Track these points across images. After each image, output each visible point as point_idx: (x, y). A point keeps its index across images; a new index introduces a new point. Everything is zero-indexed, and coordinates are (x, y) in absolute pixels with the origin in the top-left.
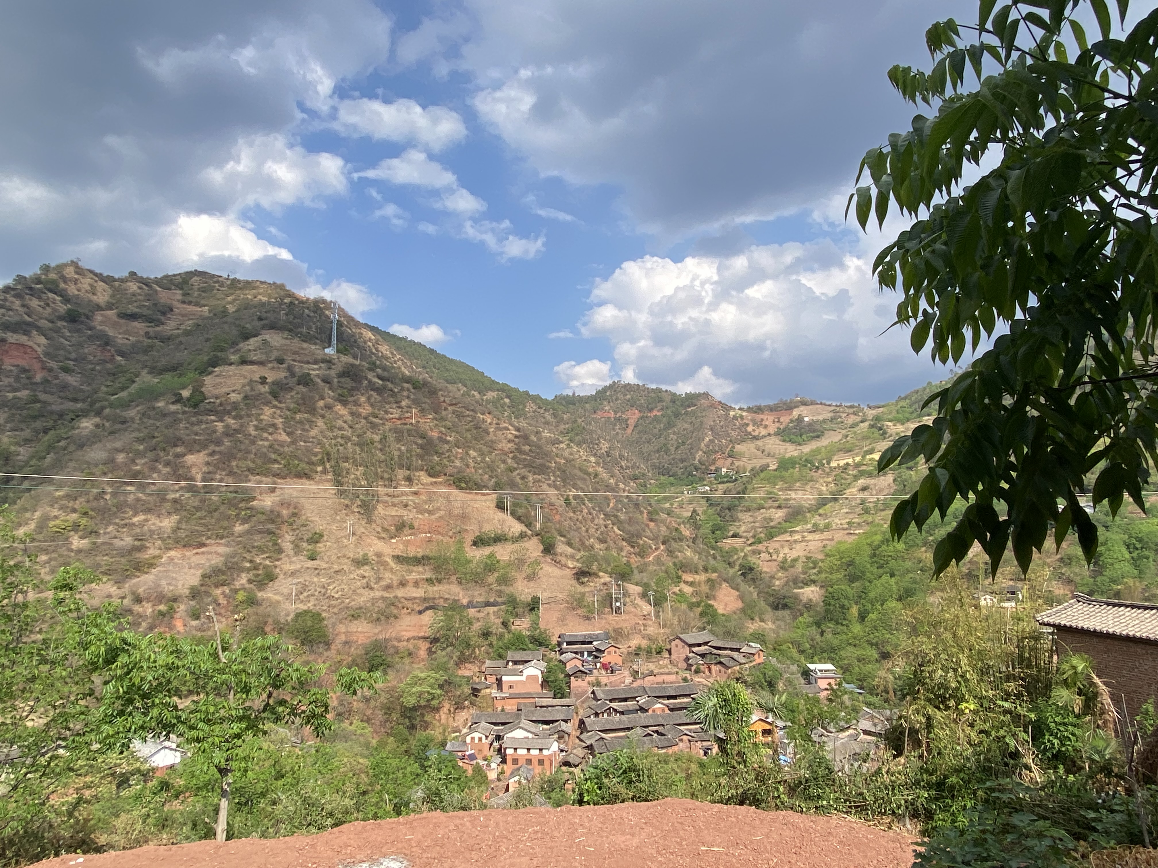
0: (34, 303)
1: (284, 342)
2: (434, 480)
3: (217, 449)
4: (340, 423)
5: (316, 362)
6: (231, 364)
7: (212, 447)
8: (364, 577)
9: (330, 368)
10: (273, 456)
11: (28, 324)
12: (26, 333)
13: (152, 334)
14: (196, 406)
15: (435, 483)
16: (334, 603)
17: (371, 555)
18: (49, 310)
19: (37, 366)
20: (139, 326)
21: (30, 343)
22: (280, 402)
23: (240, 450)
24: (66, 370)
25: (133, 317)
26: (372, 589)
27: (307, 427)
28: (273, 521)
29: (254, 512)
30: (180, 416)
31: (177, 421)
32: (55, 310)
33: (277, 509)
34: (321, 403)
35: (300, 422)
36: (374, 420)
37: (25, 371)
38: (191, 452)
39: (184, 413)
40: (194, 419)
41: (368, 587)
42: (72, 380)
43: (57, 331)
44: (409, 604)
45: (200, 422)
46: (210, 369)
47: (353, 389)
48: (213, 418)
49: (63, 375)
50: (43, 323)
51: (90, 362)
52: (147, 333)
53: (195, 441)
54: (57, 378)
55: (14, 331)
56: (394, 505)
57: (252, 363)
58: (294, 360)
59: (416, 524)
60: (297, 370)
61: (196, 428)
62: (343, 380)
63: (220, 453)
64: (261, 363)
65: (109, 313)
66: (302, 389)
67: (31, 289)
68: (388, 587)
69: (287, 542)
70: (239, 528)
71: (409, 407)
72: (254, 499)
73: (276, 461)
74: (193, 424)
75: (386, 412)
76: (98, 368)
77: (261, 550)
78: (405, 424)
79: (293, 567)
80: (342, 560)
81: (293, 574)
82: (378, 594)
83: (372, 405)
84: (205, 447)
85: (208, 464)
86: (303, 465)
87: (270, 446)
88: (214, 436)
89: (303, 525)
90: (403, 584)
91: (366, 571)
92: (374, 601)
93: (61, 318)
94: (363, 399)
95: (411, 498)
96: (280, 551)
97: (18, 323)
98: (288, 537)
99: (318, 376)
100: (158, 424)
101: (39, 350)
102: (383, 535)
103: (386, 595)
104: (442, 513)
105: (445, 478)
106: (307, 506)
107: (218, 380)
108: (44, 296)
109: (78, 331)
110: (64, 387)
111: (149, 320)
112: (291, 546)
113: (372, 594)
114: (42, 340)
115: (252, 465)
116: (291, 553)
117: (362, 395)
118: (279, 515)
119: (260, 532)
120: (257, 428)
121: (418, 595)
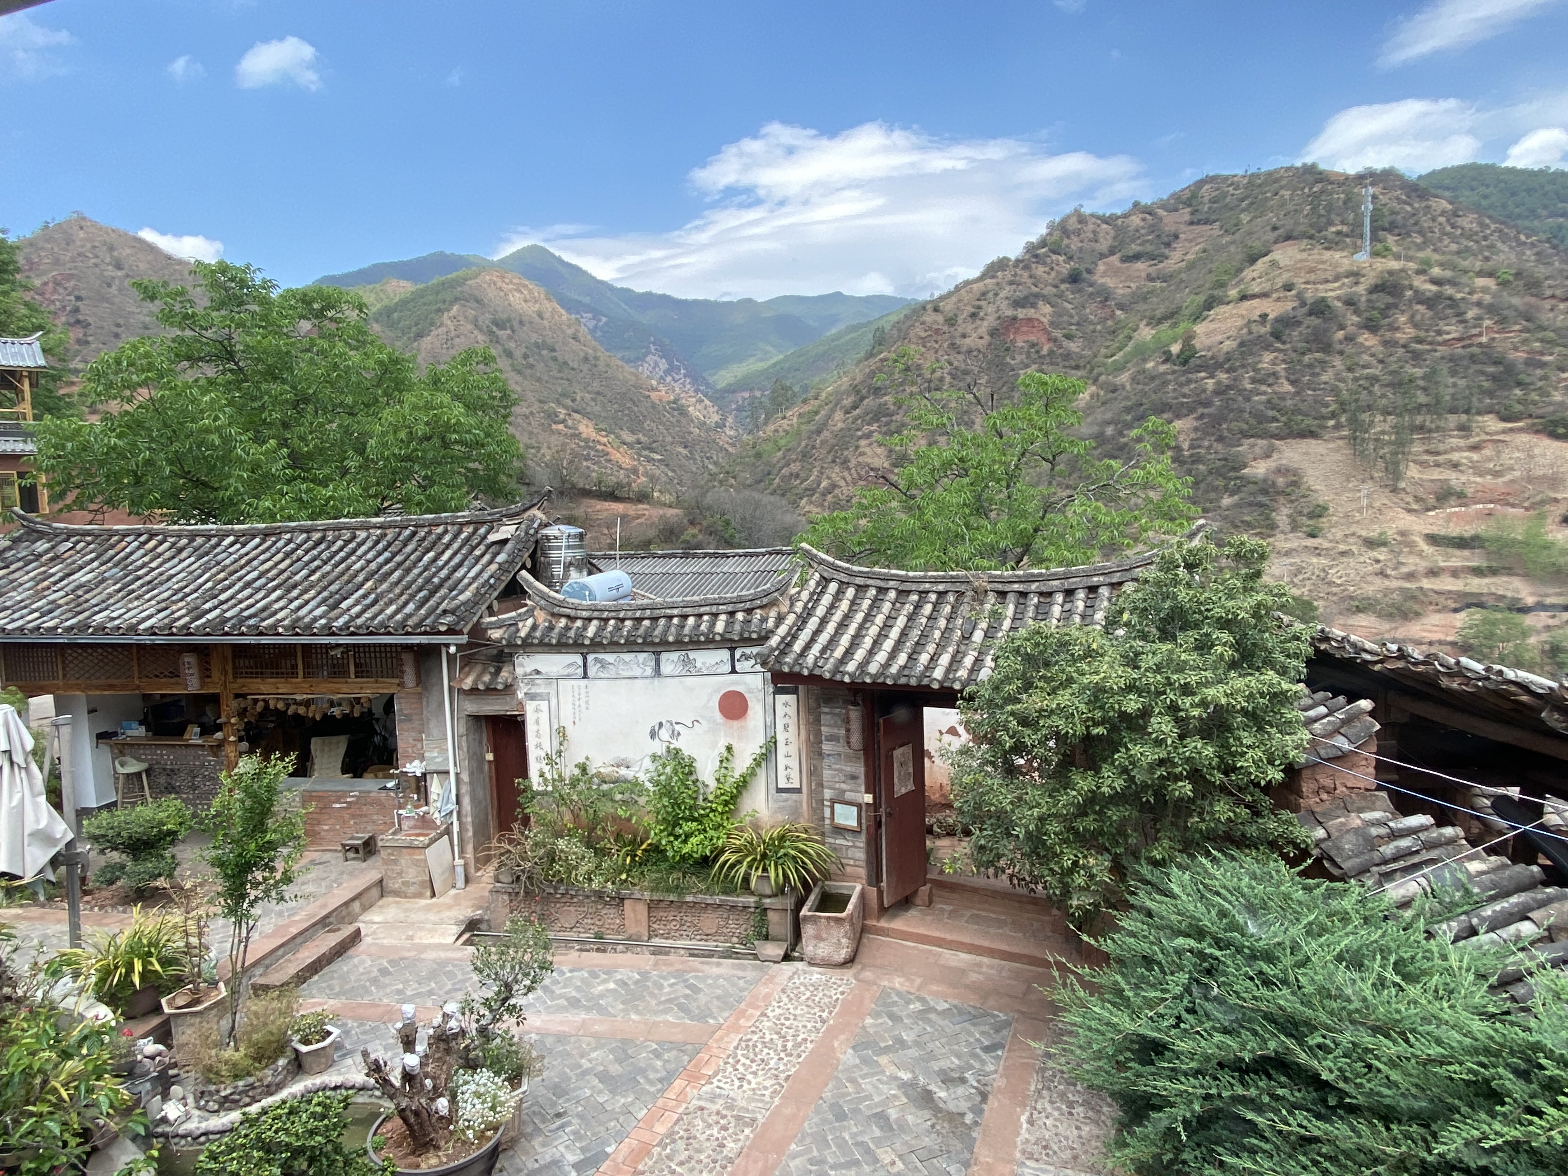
0: (1040, 270)
1: (1299, 256)
2: (1510, 425)
3: (1206, 411)
4: (1366, 357)
5: (1337, 279)
6: (1228, 303)
7: (1201, 410)
8: (1378, 561)
9: (1357, 283)
10: (1271, 413)
11: (1037, 296)
12: (1034, 305)
13: (1154, 275)
14: (1185, 362)
15: (1511, 430)
16: (1335, 590)
17: (1391, 533)
18: (1053, 274)
19: (1043, 339)
20: (1141, 266)
21: (1036, 316)
22: (1284, 343)
23: (1232, 411)
24: (1069, 337)
25: (1137, 257)
26: (1387, 576)
27: (1317, 370)
28: (1265, 492)
29: (1247, 481)
30: (1169, 377)
31: (1165, 383)
32: (1058, 272)
33: (1272, 477)
34: (1340, 334)
35: (1310, 366)
36: (1419, 346)
37: (1033, 345)
38: (1178, 417)
39: (1174, 372)
40: (1183, 379)
41: (1382, 574)
42: (1074, 346)
43: (1060, 296)
44: (1441, 600)
45: (1189, 381)
46: (1206, 313)
47: (1388, 307)
48: (1203, 374)
49: (1066, 343)
50: (1049, 290)
51: (1092, 323)
52: (1148, 275)
53: (1182, 404)
54: (1061, 347)
55: (1023, 307)
56: (1437, 465)
57: (1254, 296)
58: (1307, 283)
59: (1470, 491)
60: (1309, 295)
61: (1185, 390)
62: (1374, 297)
63: (1210, 415)
64: (1265, 295)
65: (1111, 258)
66: (1315, 321)
67: (1036, 256)
68: (1410, 576)
69: (1282, 517)
70: (1227, 501)
71: (1479, 318)
72: (1245, 467)
73: (1275, 419)
74: (1181, 385)
75: (1439, 333)
76: (1099, 327)
77: (1249, 525)
78: (1470, 346)
79: (1288, 545)
80: (1351, 540)
81: (1288, 553)
82: (1395, 584)
83: (1416, 326)
84: (1192, 411)
85: (1196, 429)
86: (1309, 421)
87: (1269, 401)
88: (1203, 396)
89: (1304, 496)
90: (1433, 573)
91: (1382, 554)
92: (1387, 592)
93: (1063, 281)
94: (1403, 319)
95: (1466, 454)
96: (1273, 526)
97: (1026, 298)
98: (1285, 511)
99: (1338, 298)
100: (1147, 388)
101: (1045, 320)
102: (1415, 507)
103: (1408, 585)
104: (1517, 474)
105: (1529, 421)
106: (1310, 472)
107: (1212, 326)
108: (1048, 260)
109: (1080, 291)
110: (1067, 356)
111: (1152, 257)
112: (1287, 521)
113: (1387, 583)
114: (1047, 309)
115: (1245, 427)
116: (1288, 528)
117: (1403, 312)
118: (1274, 484)
119: (1250, 505)
120: (1253, 381)
121: (1454, 588)
